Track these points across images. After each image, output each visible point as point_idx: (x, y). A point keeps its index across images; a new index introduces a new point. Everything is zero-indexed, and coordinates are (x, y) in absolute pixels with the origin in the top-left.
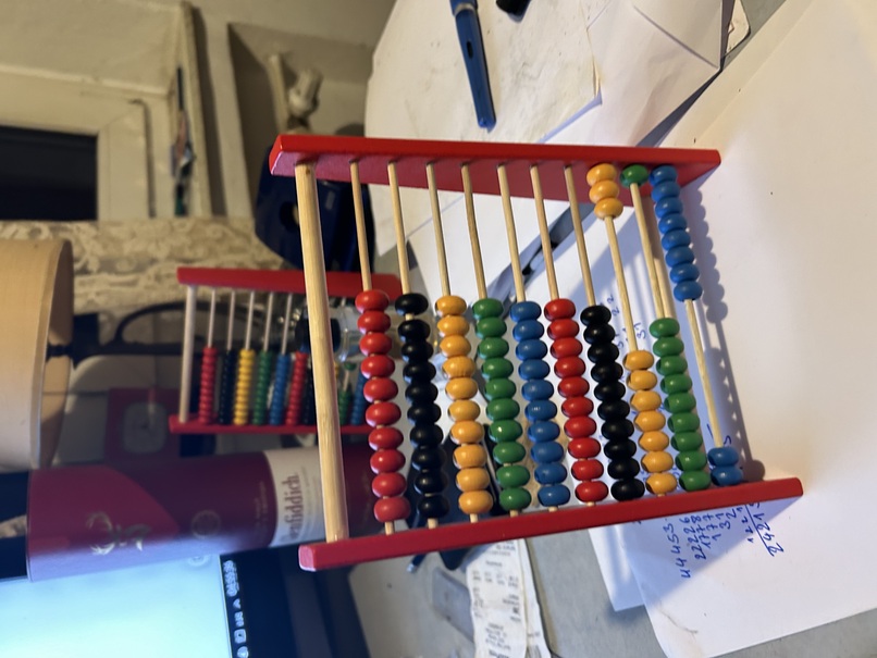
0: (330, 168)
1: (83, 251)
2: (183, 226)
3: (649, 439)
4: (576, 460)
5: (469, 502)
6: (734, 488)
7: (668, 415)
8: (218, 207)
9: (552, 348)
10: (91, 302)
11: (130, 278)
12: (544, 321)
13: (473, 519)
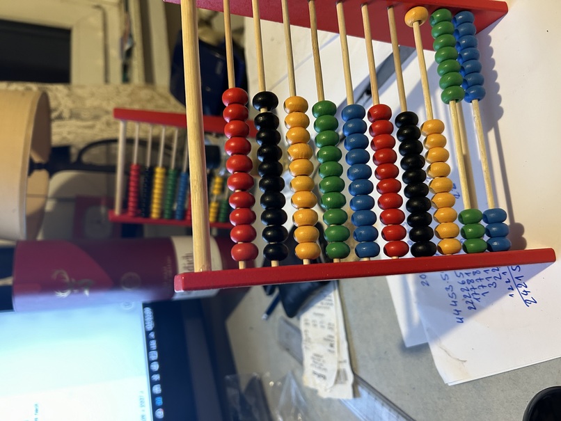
3: (442, 213)
5: (303, 250)
8: (149, 78)
9: (372, 141)
10: (64, 138)
13: (306, 262)
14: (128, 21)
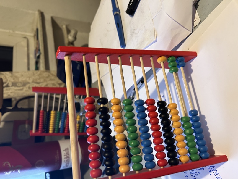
0: (76, 57)
1: (7, 80)
2: (37, 73)
3: (180, 144)
4: (157, 152)
5: (122, 169)
6: (207, 160)
7: (185, 136)
8: (47, 67)
9: (148, 114)
10: (9, 95)
11: (21, 88)
12: (146, 106)
13: (124, 175)
14: (38, 44)
